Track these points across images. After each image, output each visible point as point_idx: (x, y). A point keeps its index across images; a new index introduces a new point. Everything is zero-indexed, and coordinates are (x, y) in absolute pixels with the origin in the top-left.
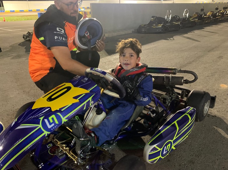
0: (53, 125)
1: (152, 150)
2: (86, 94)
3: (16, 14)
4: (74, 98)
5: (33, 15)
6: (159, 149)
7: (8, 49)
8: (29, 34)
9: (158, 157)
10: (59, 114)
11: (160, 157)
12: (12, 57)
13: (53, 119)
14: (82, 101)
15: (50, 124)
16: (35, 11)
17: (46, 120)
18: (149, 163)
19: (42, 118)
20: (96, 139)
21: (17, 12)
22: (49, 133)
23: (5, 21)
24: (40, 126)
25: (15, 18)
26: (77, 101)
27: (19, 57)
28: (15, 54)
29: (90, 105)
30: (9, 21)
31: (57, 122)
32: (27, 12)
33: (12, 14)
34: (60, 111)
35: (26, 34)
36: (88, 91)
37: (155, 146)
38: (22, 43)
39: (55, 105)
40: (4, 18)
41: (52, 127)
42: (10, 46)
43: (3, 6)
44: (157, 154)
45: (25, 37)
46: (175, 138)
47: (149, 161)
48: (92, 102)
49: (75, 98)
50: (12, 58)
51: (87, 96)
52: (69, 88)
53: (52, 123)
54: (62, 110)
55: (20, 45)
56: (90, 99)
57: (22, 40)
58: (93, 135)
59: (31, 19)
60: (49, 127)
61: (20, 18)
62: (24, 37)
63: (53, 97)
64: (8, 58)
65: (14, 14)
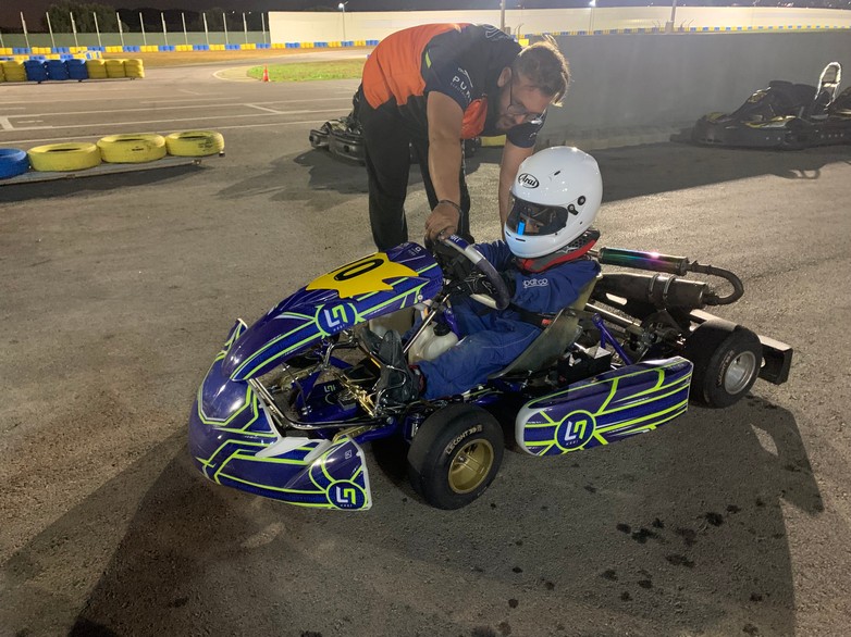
0: (338, 322)
1: (532, 419)
2: (410, 279)
3: (302, 55)
4: (385, 281)
5: (352, 61)
6: (552, 423)
7: (266, 171)
8: (327, 130)
9: (551, 443)
10: (351, 305)
11: (555, 446)
12: (272, 194)
13: (339, 312)
14: (399, 289)
15: (333, 320)
16: (360, 47)
17: (327, 312)
18: (526, 450)
19: (320, 307)
20: (421, 382)
21: (307, 49)
22: (329, 335)
23: (267, 80)
24: (315, 320)
25: (299, 70)
26: (390, 287)
27: (291, 196)
28: (280, 188)
29: (416, 302)
30: (277, 80)
31: (345, 320)
32: (336, 48)
33: (290, 56)
34: (354, 300)
35: (318, 128)
36: (415, 274)
37: (541, 411)
38: (306, 154)
39: (347, 289)
40: (266, 71)
41: (335, 327)
42: (272, 163)
43: (267, 29)
44: (547, 433)
45: (316, 137)
46: (600, 412)
47: (526, 445)
48: (421, 297)
49: (387, 281)
50: (274, 198)
51: (411, 283)
52: (379, 263)
53: (336, 320)
54: (359, 300)
55: (297, 160)
56: (417, 289)
57: (306, 146)
58: (418, 372)
59: (343, 77)
60: (331, 324)
61: (312, 69)
62: (311, 139)
63: (346, 274)
64: (264, 196)
65: (295, 55)
